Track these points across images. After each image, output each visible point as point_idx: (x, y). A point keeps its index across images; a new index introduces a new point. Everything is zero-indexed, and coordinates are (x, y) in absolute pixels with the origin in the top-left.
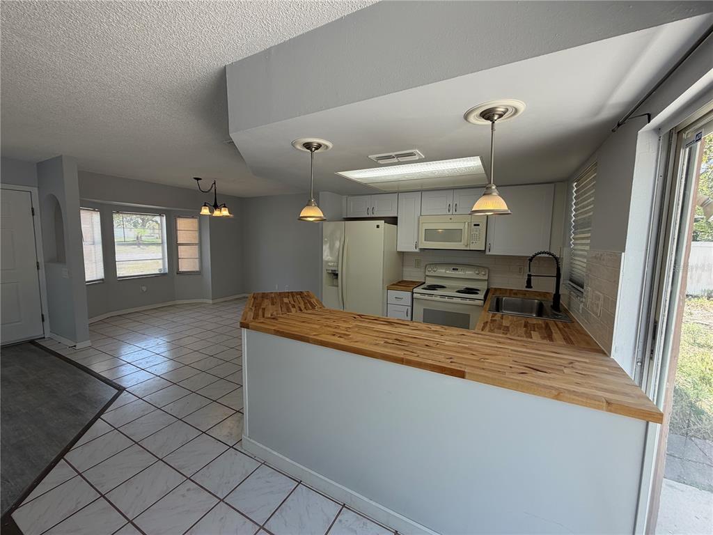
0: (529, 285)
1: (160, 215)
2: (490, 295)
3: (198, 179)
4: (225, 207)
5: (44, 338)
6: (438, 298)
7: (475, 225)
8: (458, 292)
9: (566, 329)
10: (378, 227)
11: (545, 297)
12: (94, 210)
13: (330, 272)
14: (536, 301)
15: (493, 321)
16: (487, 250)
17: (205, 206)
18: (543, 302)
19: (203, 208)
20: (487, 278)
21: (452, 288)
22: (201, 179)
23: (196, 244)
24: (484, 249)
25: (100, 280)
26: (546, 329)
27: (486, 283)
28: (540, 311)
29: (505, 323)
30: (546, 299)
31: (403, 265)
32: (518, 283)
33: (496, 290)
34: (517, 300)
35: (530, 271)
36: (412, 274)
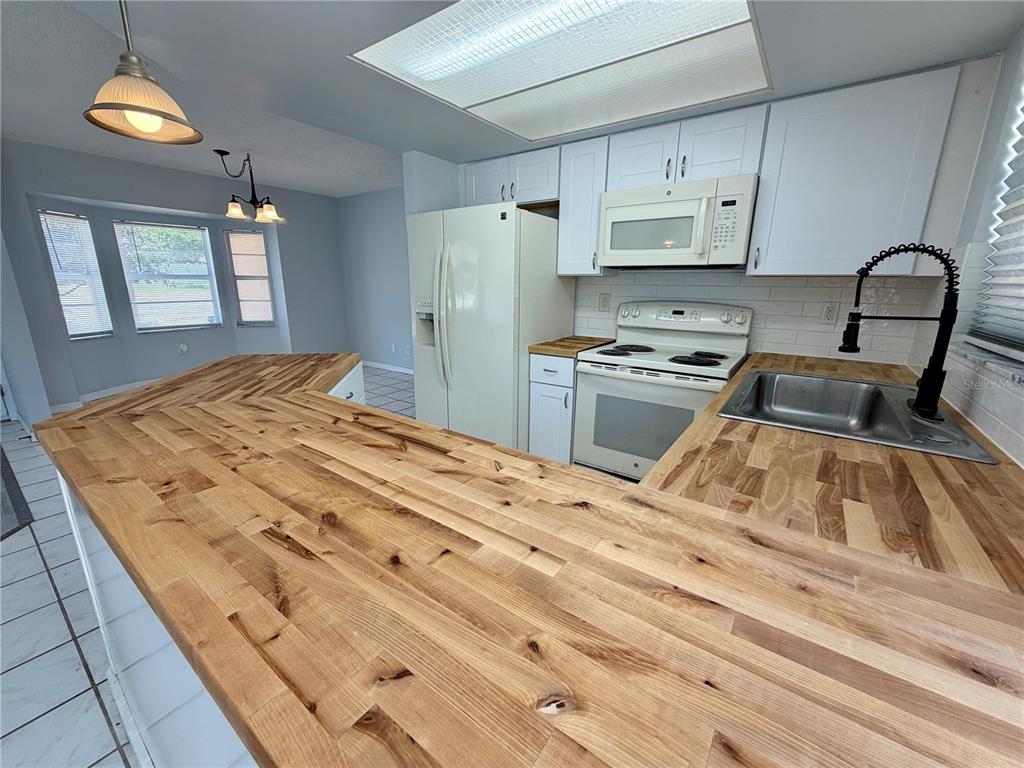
0: (850, 342)
1: (199, 228)
2: (746, 367)
3: (222, 153)
4: (268, 203)
5: (9, 420)
6: (627, 374)
7: (725, 204)
8: (674, 360)
9: (979, 494)
10: (504, 216)
11: (887, 376)
12: (78, 217)
13: (424, 317)
14: (865, 386)
15: (721, 445)
16: (751, 265)
17: (234, 201)
18: (882, 389)
19: (230, 204)
20: (745, 330)
21: (664, 352)
22: (227, 153)
23: (263, 278)
24: (741, 261)
25: (108, 332)
26: (899, 490)
27: (745, 341)
28: (873, 411)
29: (759, 456)
30: (888, 381)
31: (575, 307)
32: (820, 340)
33: (765, 356)
34: (814, 381)
35: (857, 304)
36: (592, 323)
